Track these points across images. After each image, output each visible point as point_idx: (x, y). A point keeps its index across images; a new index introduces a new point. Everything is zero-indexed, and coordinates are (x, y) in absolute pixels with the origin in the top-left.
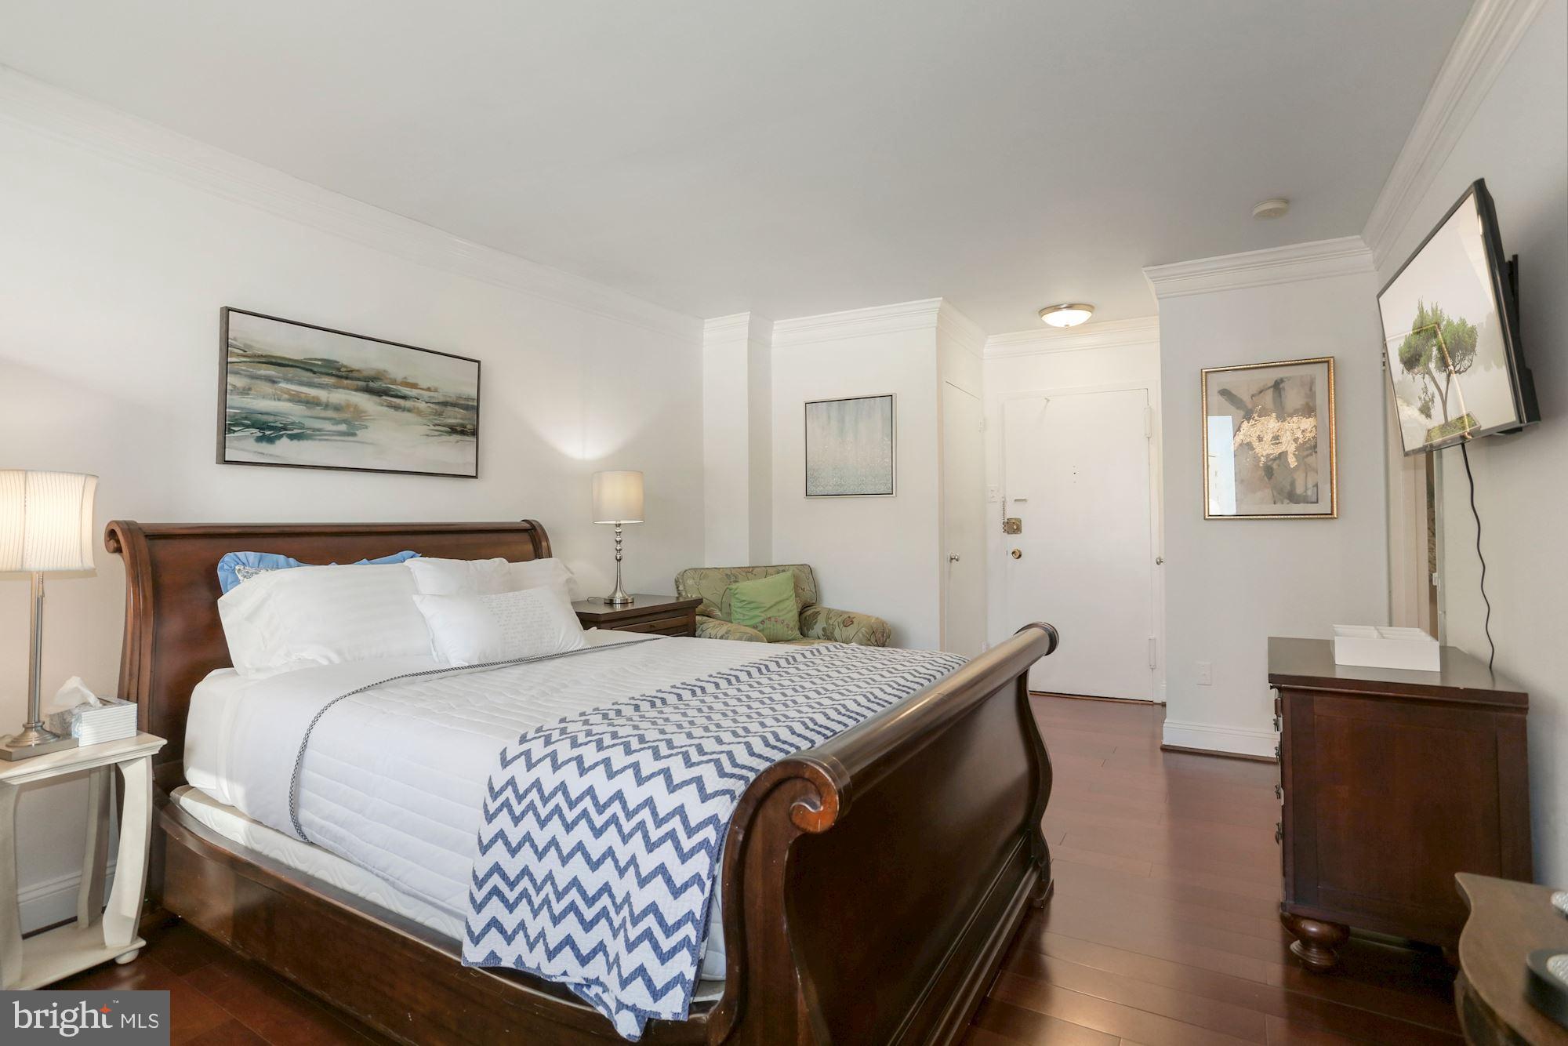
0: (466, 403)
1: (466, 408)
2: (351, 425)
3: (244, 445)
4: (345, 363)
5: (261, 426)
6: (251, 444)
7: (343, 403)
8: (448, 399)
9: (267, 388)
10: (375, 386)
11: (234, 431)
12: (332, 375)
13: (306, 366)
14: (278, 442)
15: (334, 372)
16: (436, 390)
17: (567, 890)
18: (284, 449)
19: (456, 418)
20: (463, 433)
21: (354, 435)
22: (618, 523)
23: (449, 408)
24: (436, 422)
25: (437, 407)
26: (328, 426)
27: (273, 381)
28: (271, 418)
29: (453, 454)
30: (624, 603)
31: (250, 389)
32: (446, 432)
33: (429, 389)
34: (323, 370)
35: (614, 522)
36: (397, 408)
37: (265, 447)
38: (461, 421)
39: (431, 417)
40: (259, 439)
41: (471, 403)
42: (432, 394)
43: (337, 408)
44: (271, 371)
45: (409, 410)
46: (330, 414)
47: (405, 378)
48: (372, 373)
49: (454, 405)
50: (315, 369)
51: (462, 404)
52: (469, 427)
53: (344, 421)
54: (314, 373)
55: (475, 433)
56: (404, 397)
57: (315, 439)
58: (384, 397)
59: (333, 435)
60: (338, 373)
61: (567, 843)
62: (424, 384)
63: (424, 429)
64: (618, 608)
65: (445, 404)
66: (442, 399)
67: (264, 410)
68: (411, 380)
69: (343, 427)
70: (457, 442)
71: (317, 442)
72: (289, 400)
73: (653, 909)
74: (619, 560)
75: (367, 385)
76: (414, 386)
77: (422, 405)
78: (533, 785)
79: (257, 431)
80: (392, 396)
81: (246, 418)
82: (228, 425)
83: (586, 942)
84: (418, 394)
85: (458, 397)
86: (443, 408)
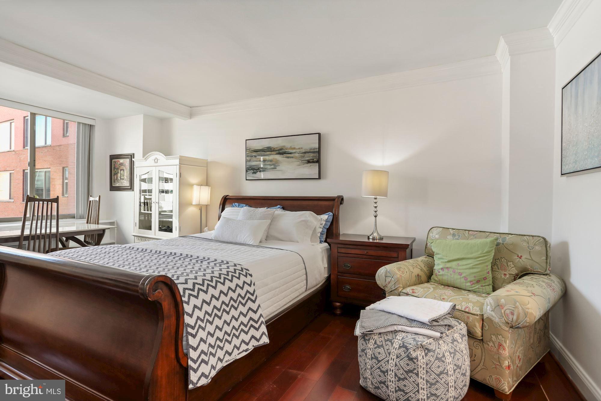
0: (314, 150)
1: (314, 152)
2: (275, 165)
4: (273, 147)
5: (253, 169)
6: (251, 175)
7: (272, 159)
8: (307, 151)
9: (254, 159)
10: (281, 152)
11: (248, 172)
12: (269, 151)
13: (263, 150)
14: (257, 173)
15: (270, 150)
16: (302, 148)
18: (262, 175)
19: (309, 157)
20: (314, 162)
21: (276, 168)
22: (376, 197)
23: (307, 154)
24: (303, 160)
25: (302, 155)
26: (269, 167)
27: (255, 156)
28: (255, 167)
29: (312, 170)
31: (251, 160)
32: (306, 163)
33: (299, 149)
34: (267, 150)
35: (374, 197)
36: (288, 157)
37: (255, 175)
38: (312, 158)
39: (300, 158)
40: (253, 173)
41: (315, 150)
43: (271, 161)
44: (254, 154)
45: (292, 157)
46: (269, 163)
47: (291, 147)
48: (280, 148)
49: (309, 152)
50: (265, 151)
51: (312, 151)
52: (316, 159)
53: (273, 165)
54: (265, 152)
55: (318, 161)
56: (291, 153)
57: (265, 171)
58: (284, 155)
59: (270, 169)
62: (297, 147)
63: (298, 163)
64: (371, 240)
65: (305, 153)
66: (304, 151)
67: (254, 165)
68: (292, 147)
69: (273, 167)
70: (310, 166)
74: (376, 217)
75: (279, 152)
76: (294, 148)
77: (297, 155)
79: (252, 171)
80: (287, 154)
81: (250, 168)
82: (247, 170)
84: (295, 151)
85: (311, 149)
86: (305, 154)
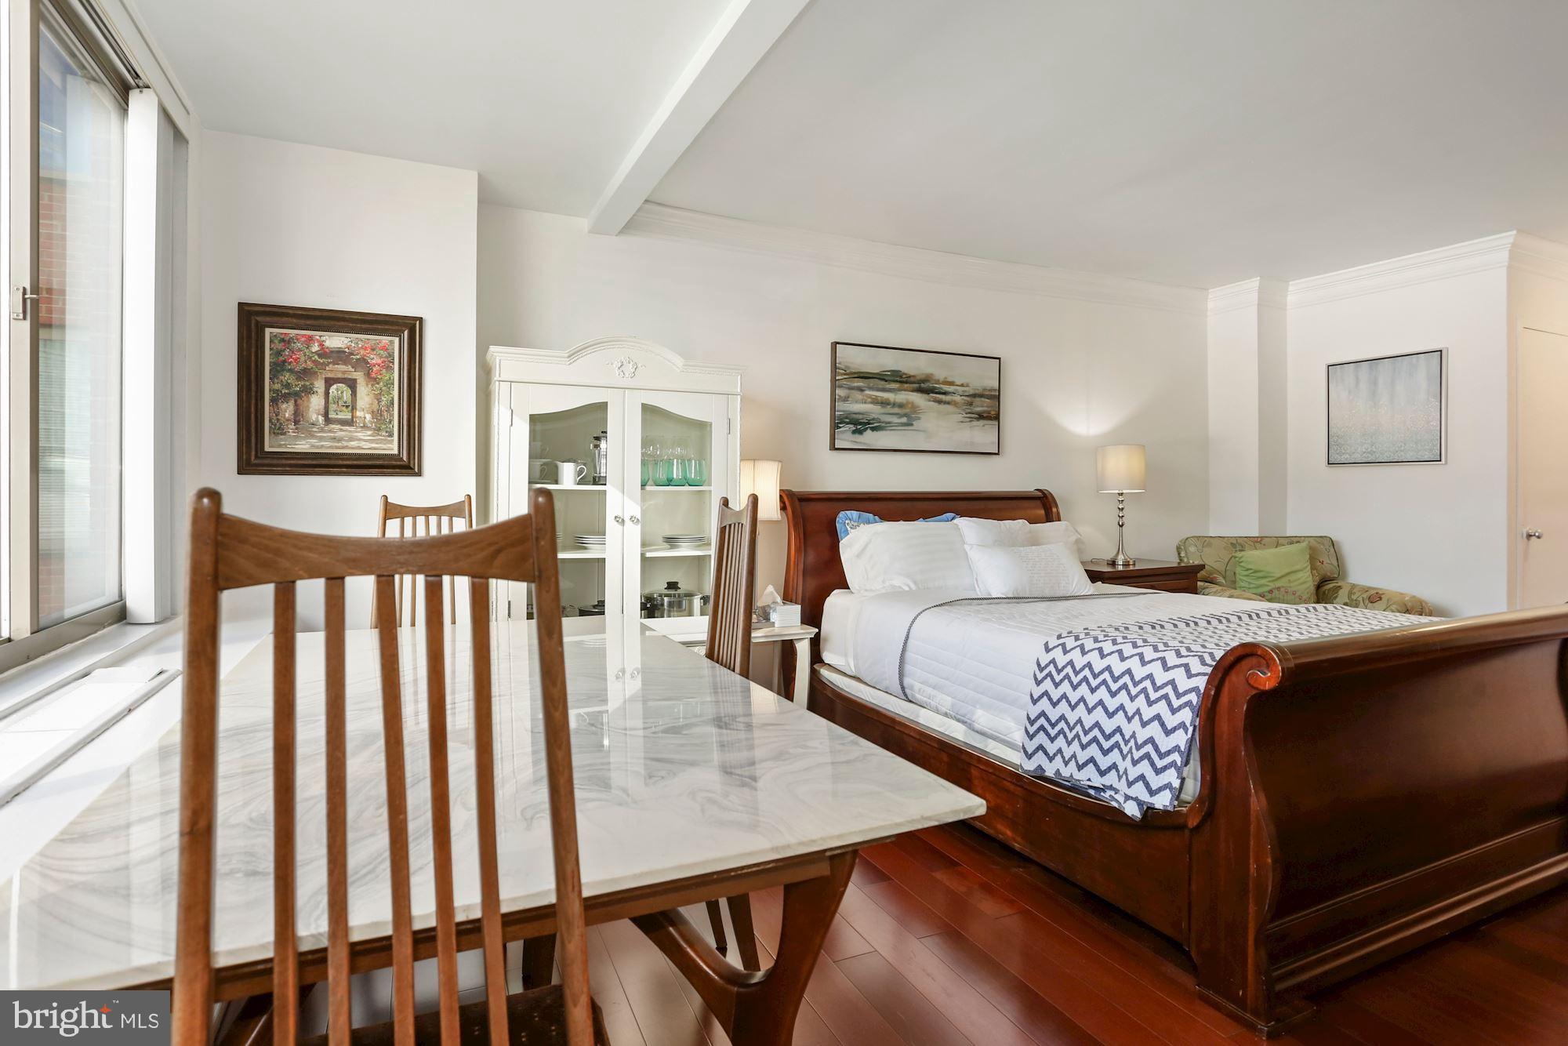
0: (990, 393)
1: (991, 397)
2: (909, 417)
3: (845, 439)
4: (906, 372)
5: (855, 422)
6: (849, 436)
7: (905, 402)
8: (977, 392)
9: (858, 395)
10: (925, 386)
11: (840, 427)
12: (897, 381)
13: (881, 377)
14: (865, 433)
15: (898, 379)
16: (967, 386)
17: (1091, 729)
18: (870, 438)
19: (982, 407)
20: (989, 418)
21: (912, 425)
22: (1121, 492)
23: (978, 399)
24: (969, 411)
25: (968, 399)
26: (895, 420)
27: (861, 390)
28: (861, 417)
29: (981, 436)
30: (1126, 564)
31: (848, 397)
32: (975, 418)
33: (962, 385)
34: (892, 378)
35: (1117, 492)
36: (940, 402)
37: (858, 438)
38: (985, 409)
39: (965, 407)
40: (854, 432)
41: (993, 393)
42: (963, 389)
43: (901, 406)
44: (859, 383)
45: (948, 403)
46: (896, 410)
47: (946, 378)
48: (923, 377)
49: (981, 396)
50: (887, 378)
51: (987, 395)
52: (993, 413)
53: (905, 415)
54: (886, 381)
55: (997, 418)
56: (945, 393)
57: (886, 430)
58: (931, 395)
59: (896, 426)
60: (899, 379)
61: (1092, 700)
62: (958, 382)
63: (960, 417)
64: (1120, 568)
65: (974, 396)
66: (972, 392)
67: (857, 411)
68: (949, 380)
69: (904, 420)
70: (984, 426)
71: (888, 432)
72: (871, 403)
73: (1151, 740)
74: (1121, 526)
75: (920, 387)
76: (952, 384)
77: (957, 398)
78: (1068, 664)
79: (852, 426)
80: (936, 393)
81: (846, 418)
82: (836, 423)
83: (1104, 762)
84: (955, 390)
85: (985, 389)
86: (973, 399)
